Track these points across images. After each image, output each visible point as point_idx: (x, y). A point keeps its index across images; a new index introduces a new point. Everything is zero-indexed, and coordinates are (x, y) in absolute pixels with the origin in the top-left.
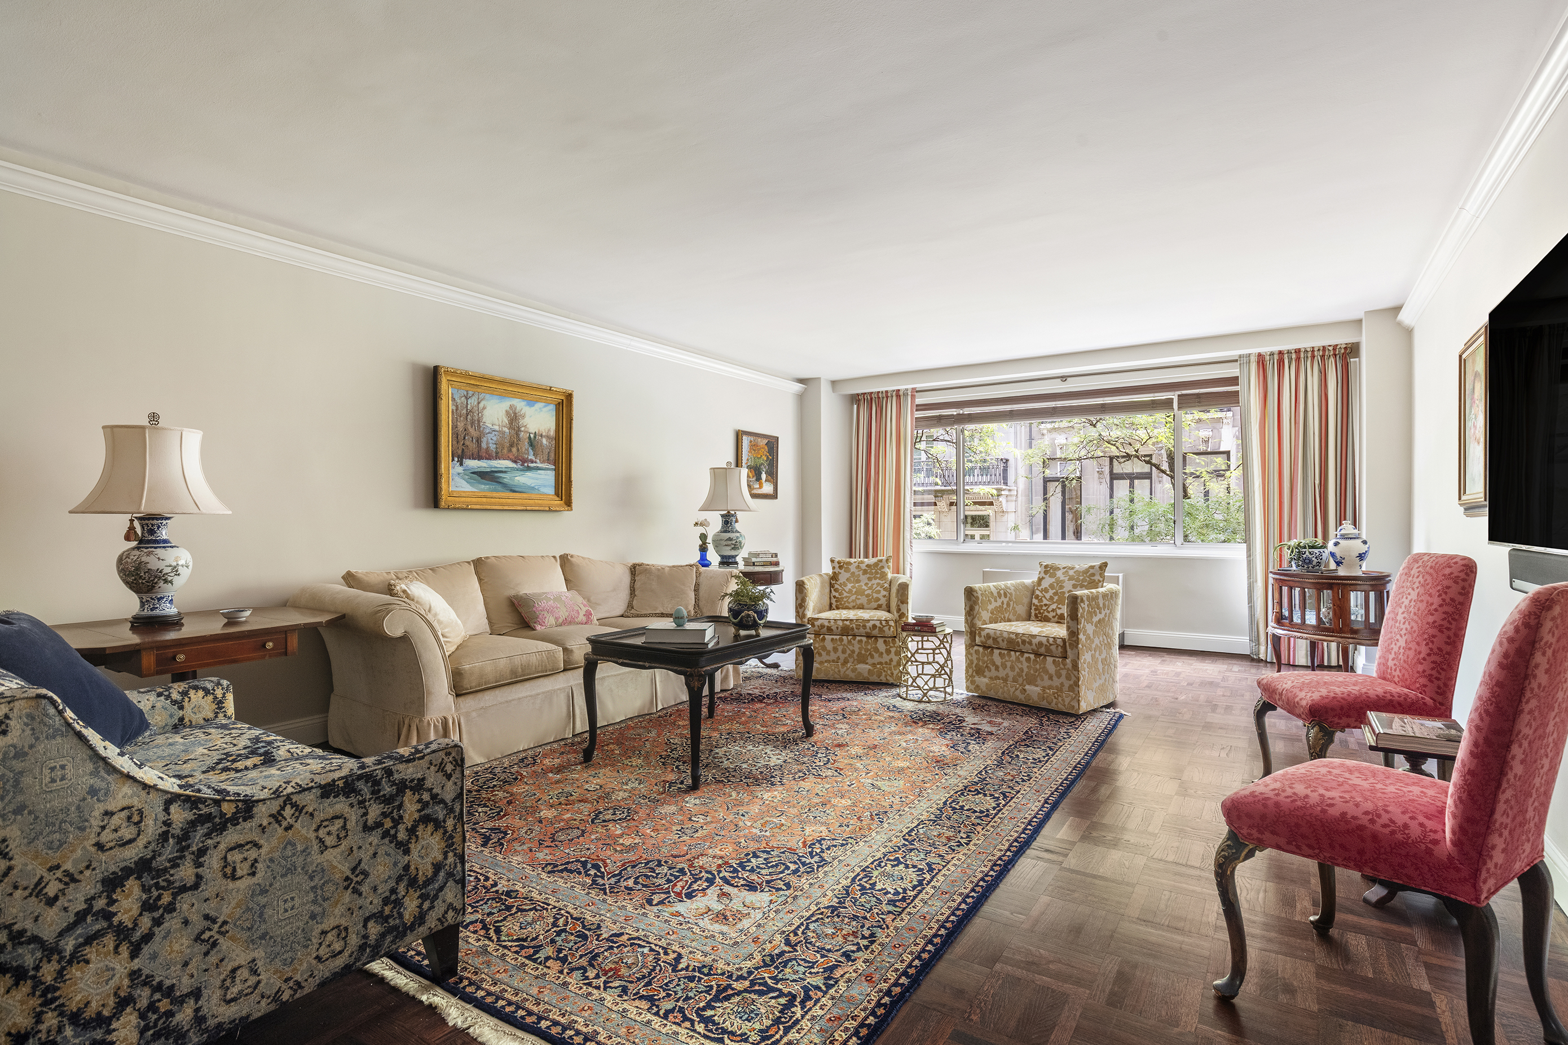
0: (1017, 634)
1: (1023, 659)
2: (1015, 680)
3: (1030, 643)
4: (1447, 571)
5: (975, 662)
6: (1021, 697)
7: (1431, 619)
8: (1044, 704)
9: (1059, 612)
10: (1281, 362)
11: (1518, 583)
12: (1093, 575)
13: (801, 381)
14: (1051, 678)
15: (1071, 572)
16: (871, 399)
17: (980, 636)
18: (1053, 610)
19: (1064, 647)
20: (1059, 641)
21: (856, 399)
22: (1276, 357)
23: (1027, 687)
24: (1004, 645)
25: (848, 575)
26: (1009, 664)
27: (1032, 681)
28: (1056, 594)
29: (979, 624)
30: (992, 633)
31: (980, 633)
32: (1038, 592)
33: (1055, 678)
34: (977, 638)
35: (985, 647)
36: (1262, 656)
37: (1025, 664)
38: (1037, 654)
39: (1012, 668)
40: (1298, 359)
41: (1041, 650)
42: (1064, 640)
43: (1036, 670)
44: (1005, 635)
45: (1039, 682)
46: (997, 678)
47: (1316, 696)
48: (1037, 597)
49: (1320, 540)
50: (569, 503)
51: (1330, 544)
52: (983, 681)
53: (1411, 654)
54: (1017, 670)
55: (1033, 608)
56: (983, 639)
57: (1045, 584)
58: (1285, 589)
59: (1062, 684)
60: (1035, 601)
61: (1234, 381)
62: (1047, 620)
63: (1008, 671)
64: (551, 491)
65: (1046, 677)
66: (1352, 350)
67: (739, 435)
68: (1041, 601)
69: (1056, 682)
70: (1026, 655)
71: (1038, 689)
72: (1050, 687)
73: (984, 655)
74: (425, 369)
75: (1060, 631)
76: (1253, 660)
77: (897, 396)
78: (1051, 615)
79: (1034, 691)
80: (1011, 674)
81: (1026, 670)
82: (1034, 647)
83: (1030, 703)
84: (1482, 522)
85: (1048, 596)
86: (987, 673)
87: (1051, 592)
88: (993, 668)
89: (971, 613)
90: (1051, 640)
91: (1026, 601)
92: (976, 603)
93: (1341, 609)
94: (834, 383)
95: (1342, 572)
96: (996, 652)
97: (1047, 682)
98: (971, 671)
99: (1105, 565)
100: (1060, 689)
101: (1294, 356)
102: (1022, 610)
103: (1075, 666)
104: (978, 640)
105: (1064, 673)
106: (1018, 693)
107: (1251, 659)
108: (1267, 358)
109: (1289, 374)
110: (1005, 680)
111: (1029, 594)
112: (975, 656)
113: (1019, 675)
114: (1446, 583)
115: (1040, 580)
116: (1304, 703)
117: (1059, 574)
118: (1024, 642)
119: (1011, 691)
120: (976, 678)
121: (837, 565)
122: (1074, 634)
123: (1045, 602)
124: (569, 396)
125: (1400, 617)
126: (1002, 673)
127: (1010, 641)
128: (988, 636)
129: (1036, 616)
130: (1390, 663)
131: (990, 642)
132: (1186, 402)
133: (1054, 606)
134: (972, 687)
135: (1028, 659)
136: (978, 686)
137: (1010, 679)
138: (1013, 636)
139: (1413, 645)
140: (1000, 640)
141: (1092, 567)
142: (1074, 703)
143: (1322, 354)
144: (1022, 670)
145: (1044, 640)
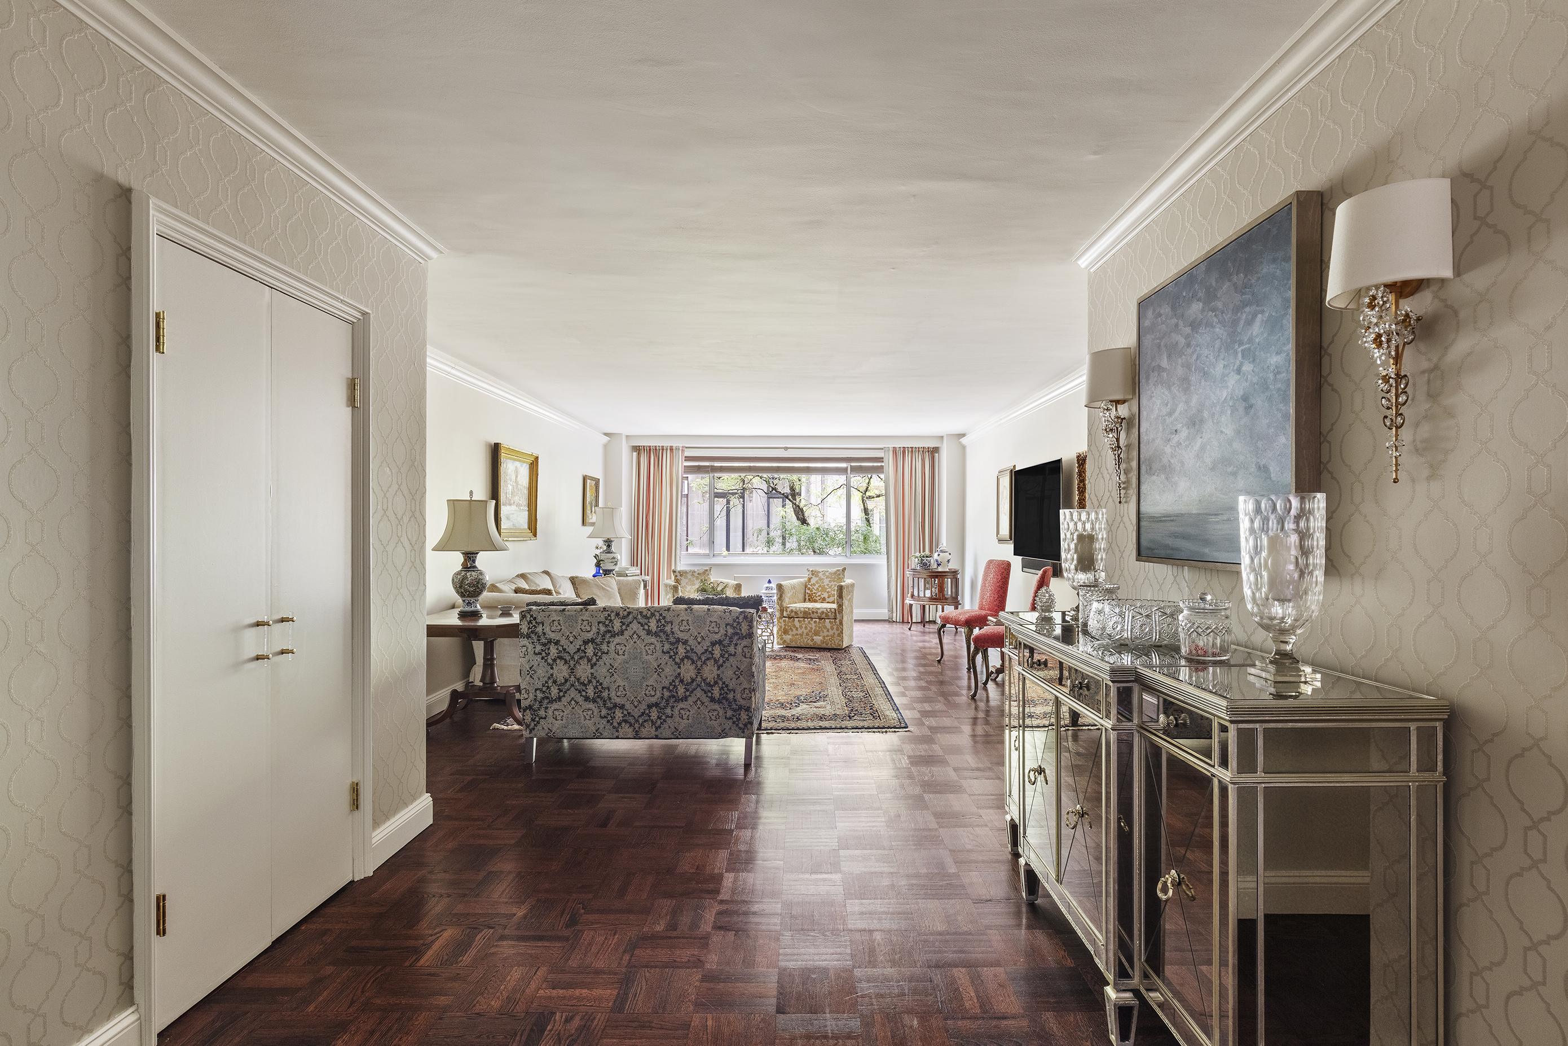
0: (809, 609)
1: (812, 622)
2: (807, 634)
3: (817, 613)
4: (1003, 566)
5: (783, 627)
6: (811, 644)
7: (998, 584)
8: (824, 646)
9: (822, 596)
10: (904, 452)
11: (1024, 569)
12: (839, 574)
13: (606, 434)
14: (828, 631)
15: (827, 574)
16: (650, 450)
17: (787, 611)
18: (819, 596)
19: (835, 613)
20: (833, 610)
21: (637, 449)
22: (902, 449)
23: (814, 637)
24: (801, 615)
25: (687, 581)
26: (804, 626)
27: (817, 634)
28: (820, 586)
29: (785, 605)
30: (794, 609)
31: (786, 610)
32: (809, 586)
33: (830, 630)
34: (785, 612)
35: (789, 618)
36: (894, 619)
37: (814, 625)
38: (820, 619)
39: (806, 628)
40: (912, 451)
41: (823, 616)
42: (835, 609)
43: (820, 627)
44: (802, 609)
45: (821, 634)
46: (797, 634)
47: (967, 616)
48: (809, 589)
49: (927, 552)
50: (535, 535)
51: (935, 555)
52: (788, 638)
53: (992, 598)
54: (809, 628)
55: (807, 595)
56: (788, 613)
57: (813, 581)
58: (916, 580)
59: (834, 633)
60: (807, 591)
61: (880, 459)
62: (815, 601)
63: (803, 629)
64: (526, 526)
65: (825, 631)
66: (936, 450)
67: (585, 479)
68: (811, 591)
69: (831, 632)
70: (814, 620)
71: (821, 638)
72: (827, 636)
73: (789, 622)
74: (490, 445)
75: (834, 606)
76: (890, 622)
77: (670, 449)
78: (817, 599)
79: (818, 639)
80: (805, 632)
81: (814, 628)
82: (819, 615)
83: (816, 646)
84: (1011, 547)
85: (815, 588)
86: (790, 633)
87: (817, 586)
88: (794, 629)
89: (781, 598)
90: (829, 610)
91: (803, 591)
92: (783, 593)
93: (941, 588)
94: (627, 436)
95: (940, 569)
96: (797, 620)
97: (826, 633)
98: (780, 632)
99: (845, 569)
100: (833, 636)
101: (910, 450)
102: (801, 597)
103: (841, 623)
104: (785, 614)
105: (835, 627)
106: (809, 641)
107: (890, 621)
108: (898, 449)
109: (908, 459)
110: (801, 635)
111: (804, 587)
112: (783, 624)
113: (810, 631)
114: (1002, 571)
115: (810, 579)
116: (963, 619)
117: (820, 575)
118: (813, 612)
119: (806, 641)
120: (784, 636)
121: (678, 575)
122: (840, 606)
123: (814, 591)
124: (537, 458)
125: (987, 585)
126: (800, 631)
127: (805, 613)
128: (792, 611)
129: (809, 599)
130: (984, 603)
131: (793, 614)
132: (855, 470)
133: (819, 593)
134: (781, 642)
135: (815, 622)
136: (785, 641)
137: (805, 634)
138: (807, 610)
139: (992, 595)
140: (799, 613)
141: (839, 570)
142: (840, 643)
143: (923, 450)
144: (811, 628)
145: (825, 610)
